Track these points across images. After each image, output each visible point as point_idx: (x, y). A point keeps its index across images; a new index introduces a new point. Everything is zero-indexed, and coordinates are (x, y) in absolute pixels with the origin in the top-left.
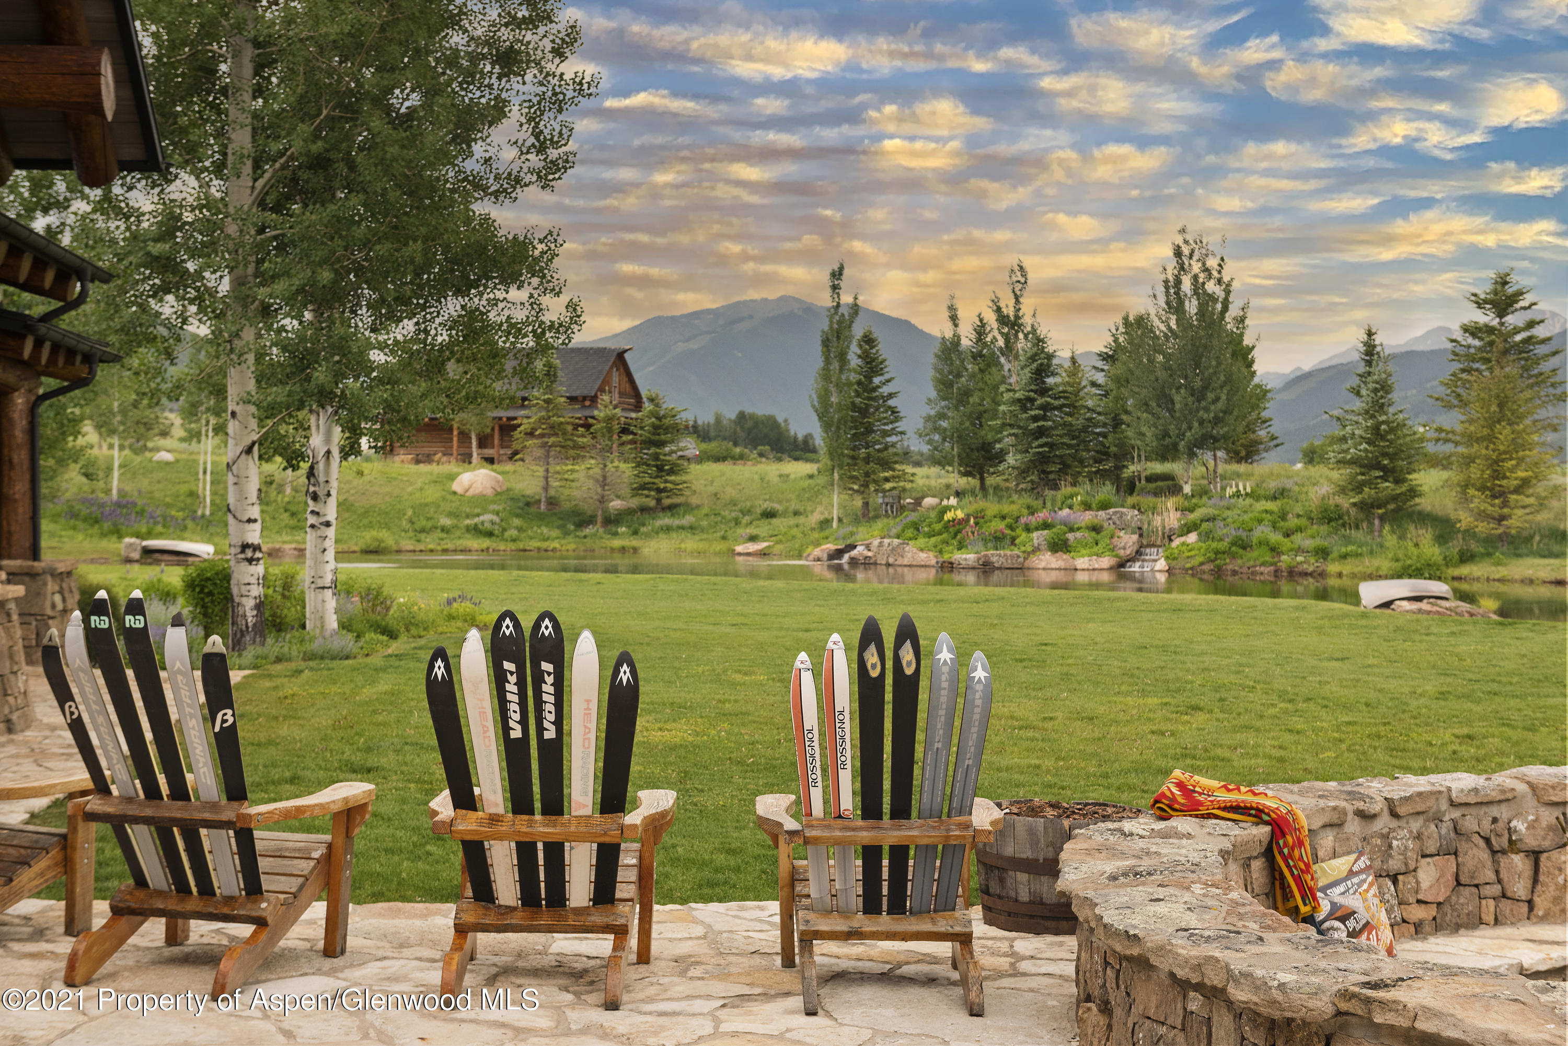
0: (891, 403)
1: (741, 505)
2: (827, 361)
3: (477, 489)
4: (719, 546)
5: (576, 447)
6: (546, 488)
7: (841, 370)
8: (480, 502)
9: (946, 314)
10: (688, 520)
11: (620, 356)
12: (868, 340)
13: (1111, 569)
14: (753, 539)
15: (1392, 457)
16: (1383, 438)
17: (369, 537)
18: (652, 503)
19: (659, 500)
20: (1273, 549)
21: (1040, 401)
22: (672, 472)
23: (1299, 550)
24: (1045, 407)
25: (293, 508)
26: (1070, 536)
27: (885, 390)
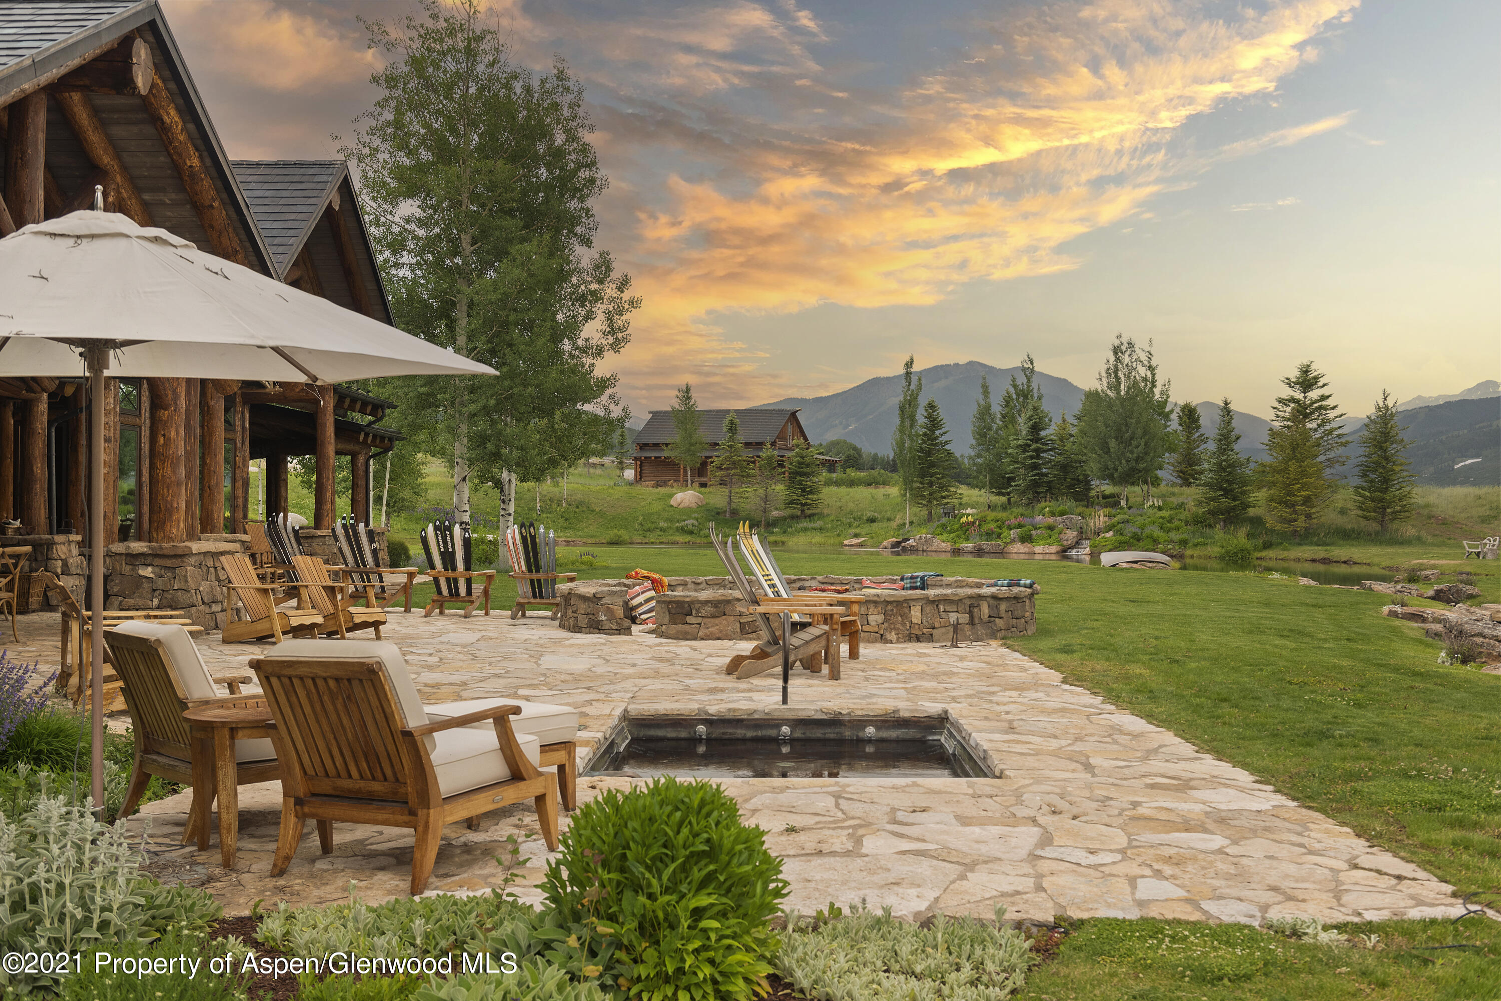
0: (947, 447)
1: (855, 514)
2: (903, 421)
3: (686, 503)
4: (836, 540)
5: (748, 476)
6: (730, 503)
7: (912, 426)
8: (687, 512)
9: (981, 390)
10: (819, 524)
11: (793, 415)
12: (931, 406)
13: (1057, 553)
14: (856, 536)
15: (1230, 483)
16: (1224, 470)
17: (612, 534)
18: (799, 513)
19: (803, 511)
20: (1154, 541)
21: (1034, 446)
22: (811, 492)
23: (1171, 541)
24: (1038, 451)
25: (566, 516)
26: (1033, 532)
27: (943, 439)
